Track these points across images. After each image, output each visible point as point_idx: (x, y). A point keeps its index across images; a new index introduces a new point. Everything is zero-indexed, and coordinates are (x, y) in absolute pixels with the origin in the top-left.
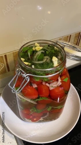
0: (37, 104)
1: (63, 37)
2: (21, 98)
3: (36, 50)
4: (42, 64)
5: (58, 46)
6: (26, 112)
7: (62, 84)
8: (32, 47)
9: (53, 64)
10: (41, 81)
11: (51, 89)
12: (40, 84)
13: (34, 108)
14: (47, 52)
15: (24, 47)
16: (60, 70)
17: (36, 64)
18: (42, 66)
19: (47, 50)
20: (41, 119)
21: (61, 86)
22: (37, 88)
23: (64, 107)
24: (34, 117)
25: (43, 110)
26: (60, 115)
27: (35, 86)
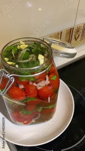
0: (26, 106)
1: (53, 34)
2: (8, 100)
3: (20, 49)
4: (28, 63)
5: (44, 43)
6: (15, 115)
7: (50, 82)
8: (17, 46)
9: (39, 62)
10: (28, 81)
11: (39, 88)
12: (27, 84)
13: (24, 110)
14: (33, 50)
15: (7, 46)
16: (47, 68)
17: (21, 63)
18: (27, 65)
19: (32, 48)
20: (33, 121)
21: (49, 85)
22: (24, 88)
23: (55, 106)
24: (25, 120)
25: (33, 111)
26: (53, 115)
27: (22, 87)
